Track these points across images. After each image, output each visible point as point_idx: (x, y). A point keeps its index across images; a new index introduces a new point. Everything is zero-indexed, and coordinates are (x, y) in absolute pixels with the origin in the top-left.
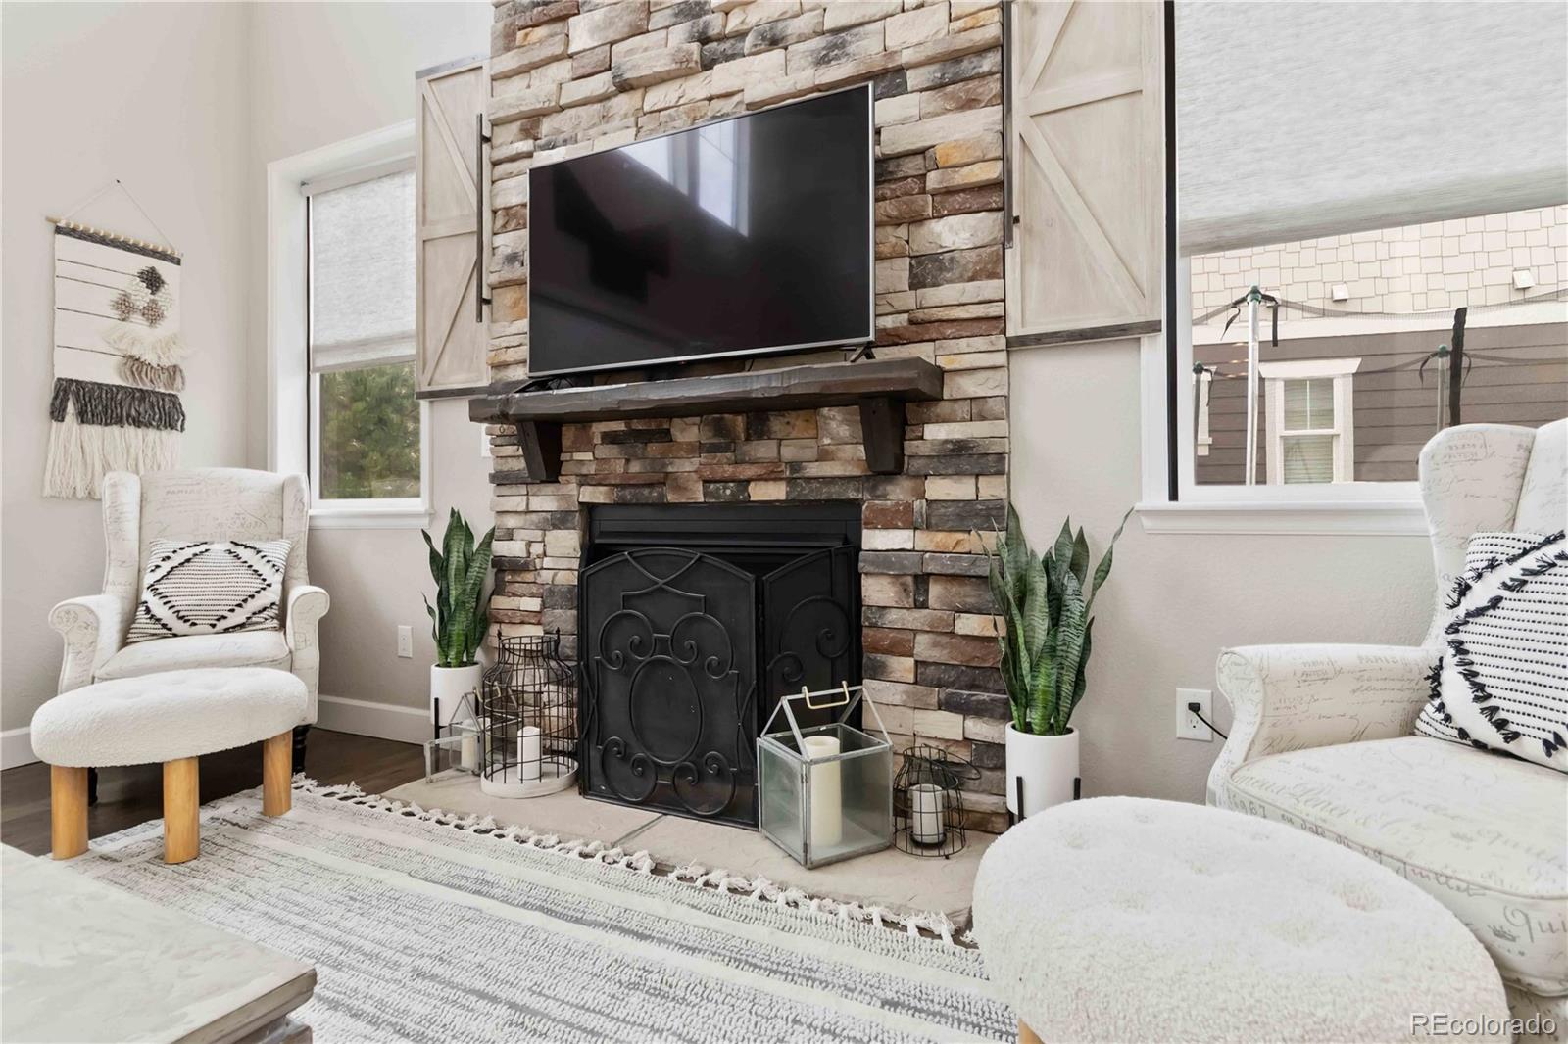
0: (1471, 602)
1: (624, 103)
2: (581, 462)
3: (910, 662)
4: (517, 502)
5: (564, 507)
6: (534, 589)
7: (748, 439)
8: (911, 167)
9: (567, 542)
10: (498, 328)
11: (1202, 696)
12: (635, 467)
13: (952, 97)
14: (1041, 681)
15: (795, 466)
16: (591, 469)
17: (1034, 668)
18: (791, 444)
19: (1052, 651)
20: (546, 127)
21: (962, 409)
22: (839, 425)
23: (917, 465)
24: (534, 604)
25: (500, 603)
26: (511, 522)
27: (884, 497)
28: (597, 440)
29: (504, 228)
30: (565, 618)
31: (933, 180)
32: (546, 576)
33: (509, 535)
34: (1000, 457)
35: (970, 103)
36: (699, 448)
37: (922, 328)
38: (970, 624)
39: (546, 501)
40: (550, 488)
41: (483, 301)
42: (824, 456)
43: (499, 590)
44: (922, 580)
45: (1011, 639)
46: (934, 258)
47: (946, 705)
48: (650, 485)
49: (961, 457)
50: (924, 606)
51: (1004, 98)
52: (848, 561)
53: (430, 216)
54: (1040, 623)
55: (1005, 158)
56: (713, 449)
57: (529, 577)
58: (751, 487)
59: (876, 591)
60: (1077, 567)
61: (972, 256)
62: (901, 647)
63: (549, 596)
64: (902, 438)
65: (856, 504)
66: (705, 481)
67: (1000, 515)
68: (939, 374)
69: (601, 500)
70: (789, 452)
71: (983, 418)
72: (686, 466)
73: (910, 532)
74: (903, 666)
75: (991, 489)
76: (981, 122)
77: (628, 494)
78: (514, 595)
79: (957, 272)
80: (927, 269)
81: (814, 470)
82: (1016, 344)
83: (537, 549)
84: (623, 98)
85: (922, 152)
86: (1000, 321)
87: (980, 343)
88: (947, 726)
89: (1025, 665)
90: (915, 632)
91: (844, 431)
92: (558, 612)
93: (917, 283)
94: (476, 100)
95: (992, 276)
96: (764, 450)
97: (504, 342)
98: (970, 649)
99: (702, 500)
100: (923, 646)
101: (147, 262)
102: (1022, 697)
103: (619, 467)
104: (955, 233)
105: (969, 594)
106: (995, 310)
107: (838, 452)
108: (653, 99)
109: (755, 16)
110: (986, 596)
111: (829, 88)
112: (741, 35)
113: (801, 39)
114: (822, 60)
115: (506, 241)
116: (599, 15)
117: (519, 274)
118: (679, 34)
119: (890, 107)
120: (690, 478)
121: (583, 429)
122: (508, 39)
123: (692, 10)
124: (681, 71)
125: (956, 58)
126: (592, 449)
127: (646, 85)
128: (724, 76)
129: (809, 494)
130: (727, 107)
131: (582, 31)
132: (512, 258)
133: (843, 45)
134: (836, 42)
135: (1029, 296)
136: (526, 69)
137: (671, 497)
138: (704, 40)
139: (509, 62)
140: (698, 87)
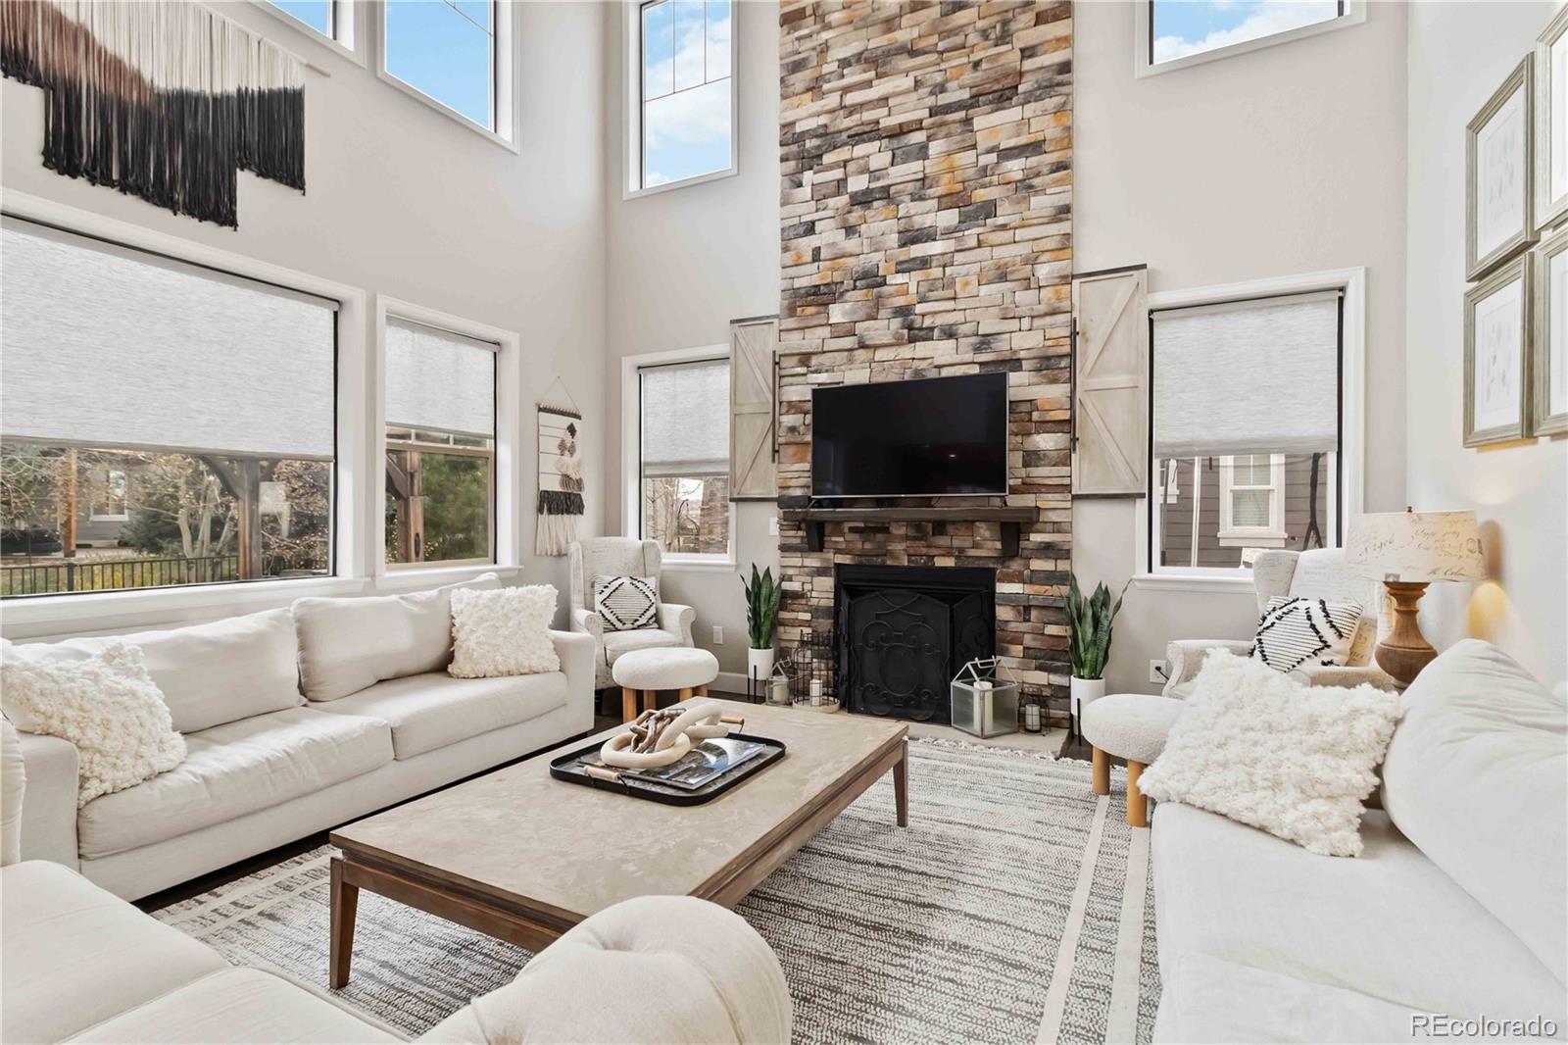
0: (1267, 623)
1: (861, 354)
2: (836, 542)
3: (1022, 647)
4: (795, 560)
5: (825, 565)
6: (806, 608)
7: (934, 534)
8: (1024, 408)
9: (827, 583)
10: (784, 467)
11: (1161, 663)
12: (868, 546)
13: (1044, 376)
14: (1089, 656)
15: (961, 550)
16: (843, 546)
17: (1086, 650)
18: (958, 539)
19: (1094, 642)
20: (814, 361)
21: (1049, 527)
22: (983, 531)
23: (1026, 553)
24: (807, 616)
25: (784, 615)
26: (790, 572)
27: (1008, 567)
28: (846, 530)
29: (787, 413)
30: (825, 625)
31: (1035, 416)
32: (814, 602)
33: (790, 579)
34: (1068, 551)
35: (1054, 381)
36: (907, 538)
37: (1028, 487)
38: (1051, 630)
39: (813, 561)
40: (815, 555)
41: (775, 451)
42: (976, 546)
43: (783, 607)
44: (1027, 608)
45: (1075, 637)
46: (1036, 452)
47: (1039, 668)
48: (877, 556)
49: (1048, 550)
50: (1026, 620)
51: (1072, 380)
52: (990, 599)
53: (739, 401)
54: (1090, 631)
55: (1072, 408)
56: (915, 539)
57: (804, 601)
58: (936, 559)
59: (1003, 613)
60: (1105, 604)
61: (1055, 454)
62: (1017, 640)
63: (816, 611)
64: (1019, 540)
65: (993, 571)
66: (909, 555)
67: (1067, 578)
68: (1038, 509)
69: (848, 562)
70: (956, 543)
71: (1059, 532)
72: (898, 547)
73: (1021, 585)
74: (1017, 650)
75: (1062, 566)
76: (1060, 391)
77: (864, 560)
78: (793, 611)
79: (1047, 461)
80: (1032, 458)
81: (972, 553)
82: (1076, 498)
83: (808, 587)
84: (861, 351)
85: (1031, 401)
86: (1068, 488)
87: (1058, 496)
88: (1040, 678)
89: (1082, 649)
90: (1024, 633)
91: (987, 534)
92: (821, 620)
93: (1026, 465)
94: (768, 341)
95: (1065, 465)
96: (943, 541)
97: (790, 475)
98: (1051, 640)
99: (906, 564)
100: (1028, 640)
101: (568, 421)
102: (1081, 664)
103: (859, 545)
104: (1046, 442)
105: (1051, 615)
106: (1066, 481)
107: (986, 544)
108: (880, 355)
109: (939, 320)
110: (1061, 616)
111: (981, 364)
112: (932, 329)
113: (966, 336)
114: (977, 349)
115: (788, 420)
116: (847, 306)
117: (798, 439)
118: (896, 323)
119: (1013, 378)
120: (900, 553)
121: (838, 524)
122: (791, 311)
123: (904, 312)
124: (898, 343)
125: (1048, 358)
126: (843, 535)
127: (876, 347)
128: (922, 349)
129: (968, 564)
130: (923, 365)
131: (837, 313)
132: (792, 429)
133: (989, 343)
134: (985, 342)
135: (1083, 475)
136: (803, 329)
137: (889, 562)
138: (910, 328)
139: (791, 323)
140: (906, 352)
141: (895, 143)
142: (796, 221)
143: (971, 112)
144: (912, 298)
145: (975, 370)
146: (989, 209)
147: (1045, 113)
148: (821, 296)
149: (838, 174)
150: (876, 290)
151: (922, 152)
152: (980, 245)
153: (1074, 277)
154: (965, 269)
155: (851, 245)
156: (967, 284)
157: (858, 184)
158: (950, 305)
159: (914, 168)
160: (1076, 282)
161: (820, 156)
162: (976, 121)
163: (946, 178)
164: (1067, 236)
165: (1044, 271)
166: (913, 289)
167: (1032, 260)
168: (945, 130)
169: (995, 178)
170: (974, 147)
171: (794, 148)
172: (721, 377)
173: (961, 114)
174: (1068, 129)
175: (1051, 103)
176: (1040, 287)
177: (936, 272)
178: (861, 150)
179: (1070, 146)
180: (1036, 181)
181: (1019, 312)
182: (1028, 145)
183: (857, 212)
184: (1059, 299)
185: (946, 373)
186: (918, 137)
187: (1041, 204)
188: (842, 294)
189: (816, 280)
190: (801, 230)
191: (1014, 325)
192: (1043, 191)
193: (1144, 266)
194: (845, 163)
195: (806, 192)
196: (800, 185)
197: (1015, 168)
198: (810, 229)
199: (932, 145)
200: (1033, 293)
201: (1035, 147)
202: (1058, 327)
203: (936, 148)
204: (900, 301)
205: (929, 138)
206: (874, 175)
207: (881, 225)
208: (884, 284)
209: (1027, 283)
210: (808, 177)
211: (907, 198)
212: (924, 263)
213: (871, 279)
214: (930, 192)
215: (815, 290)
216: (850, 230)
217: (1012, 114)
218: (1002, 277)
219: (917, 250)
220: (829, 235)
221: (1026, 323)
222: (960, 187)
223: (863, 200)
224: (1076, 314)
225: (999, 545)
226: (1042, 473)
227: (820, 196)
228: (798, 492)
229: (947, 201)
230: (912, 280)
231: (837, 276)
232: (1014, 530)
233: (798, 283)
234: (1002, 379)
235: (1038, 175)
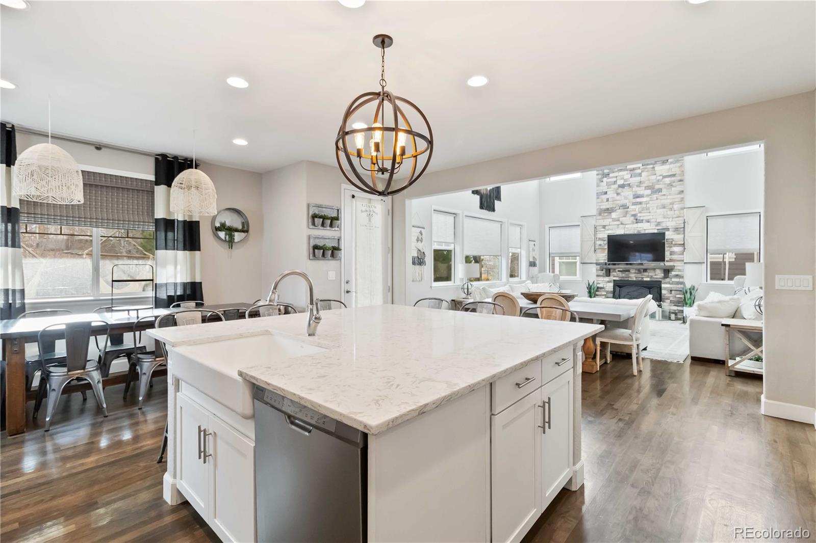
1: (622, 225)
2: (614, 274)
4: (601, 279)
5: (610, 280)
7: (643, 272)
8: (670, 241)
9: (612, 285)
10: (597, 255)
12: (623, 275)
13: (676, 233)
14: (689, 302)
15: (652, 276)
16: (616, 275)
17: (688, 300)
18: (651, 273)
19: (690, 298)
20: (607, 227)
21: (677, 270)
22: (658, 271)
23: (671, 277)
24: (605, 293)
25: (597, 293)
26: (600, 282)
27: (665, 280)
31: (673, 243)
32: (607, 290)
33: (600, 284)
34: (683, 276)
35: (679, 234)
36: (635, 273)
37: (671, 260)
38: (678, 296)
39: (607, 279)
40: (607, 277)
41: (595, 251)
42: (655, 275)
43: (597, 291)
44: (671, 291)
45: (685, 298)
46: (673, 252)
47: (675, 305)
48: (626, 278)
49: (677, 276)
50: (671, 294)
51: (684, 233)
52: (660, 288)
53: (583, 237)
54: (689, 295)
55: (684, 241)
56: (638, 273)
57: (604, 289)
58: (644, 278)
59: (663, 292)
60: (693, 289)
61: (679, 252)
62: (668, 299)
63: (607, 292)
64: (668, 274)
65: (661, 281)
66: (636, 277)
67: (683, 283)
68: (674, 266)
69: (617, 279)
70: (650, 274)
71: (680, 272)
73: (669, 285)
74: (668, 301)
75: (681, 280)
76: (681, 236)
77: (622, 279)
79: (677, 254)
80: (672, 253)
81: (655, 277)
82: (685, 263)
83: (605, 286)
85: (672, 239)
86: (683, 261)
87: (680, 263)
88: (676, 308)
90: (670, 297)
93: (671, 255)
94: (592, 222)
95: (682, 255)
96: (646, 274)
97: (599, 257)
98: (678, 299)
99: (635, 280)
100: (671, 299)
101: (533, 243)
102: (687, 304)
103: (621, 275)
104: (676, 249)
105: (678, 292)
106: (682, 259)
107: (659, 275)
108: (627, 226)
109: (645, 218)
110: (681, 292)
111: (658, 229)
112: (643, 220)
113: (653, 222)
114: (656, 226)
115: (599, 242)
116: (617, 214)
117: (602, 248)
118: (633, 218)
119: (667, 233)
120: (633, 276)
121: (615, 269)
122: (600, 214)
123: (634, 215)
124: (633, 223)
125: (677, 228)
126: (616, 272)
127: (626, 224)
128: (640, 225)
129: (653, 280)
130: (640, 229)
131: (614, 215)
132: (600, 245)
133: (659, 224)
134: (658, 224)
135: (687, 257)
136: (603, 219)
137: (630, 279)
138: (636, 220)
139: (600, 217)
140: (635, 225)
141: (632, 172)
142: (601, 191)
143: (654, 166)
144: (637, 212)
145: (656, 231)
146: (660, 190)
147: (676, 167)
148: (609, 211)
149: (615, 179)
150: (626, 210)
151: (640, 175)
152: (657, 199)
153: (684, 208)
154: (653, 205)
155: (618, 198)
156: (653, 209)
157: (620, 182)
158: (649, 214)
159: (638, 179)
160: (685, 210)
161: (609, 174)
162: (656, 168)
163: (647, 182)
164: (683, 198)
165: (676, 207)
166: (637, 210)
167: (672, 204)
168: (646, 170)
169: (661, 183)
170: (655, 174)
171: (601, 172)
172: (577, 231)
173: (652, 166)
174: (683, 171)
175: (678, 164)
176: (675, 211)
177: (644, 206)
178: (621, 173)
179: (683, 175)
180: (674, 184)
181: (668, 217)
182: (671, 175)
183: (620, 190)
184: (680, 214)
185: (647, 232)
186: (639, 171)
187: (675, 190)
188: (615, 210)
189: (608, 207)
190: (603, 193)
191: (667, 220)
192: (676, 187)
193: (704, 206)
194: (616, 177)
195: (604, 183)
196: (602, 182)
197: (667, 180)
198: (606, 193)
199: (643, 173)
200: (672, 212)
201: (674, 175)
202: (680, 221)
203: (643, 174)
204: (633, 213)
205: (642, 172)
206: (625, 180)
207: (627, 193)
208: (628, 208)
209: (671, 209)
210: (605, 180)
211: (635, 187)
212: (641, 203)
213: (625, 207)
214: (642, 185)
215: (608, 209)
216: (618, 194)
217: (666, 167)
218: (664, 208)
219: (638, 200)
220: (611, 194)
221: (671, 219)
222: (651, 184)
223: (622, 186)
224: (685, 218)
225: (663, 275)
226: (674, 257)
227: (608, 184)
228: (602, 261)
229: (647, 188)
230: (637, 208)
231: (614, 206)
232: (667, 272)
233: (602, 207)
234: (664, 234)
235: (674, 182)
